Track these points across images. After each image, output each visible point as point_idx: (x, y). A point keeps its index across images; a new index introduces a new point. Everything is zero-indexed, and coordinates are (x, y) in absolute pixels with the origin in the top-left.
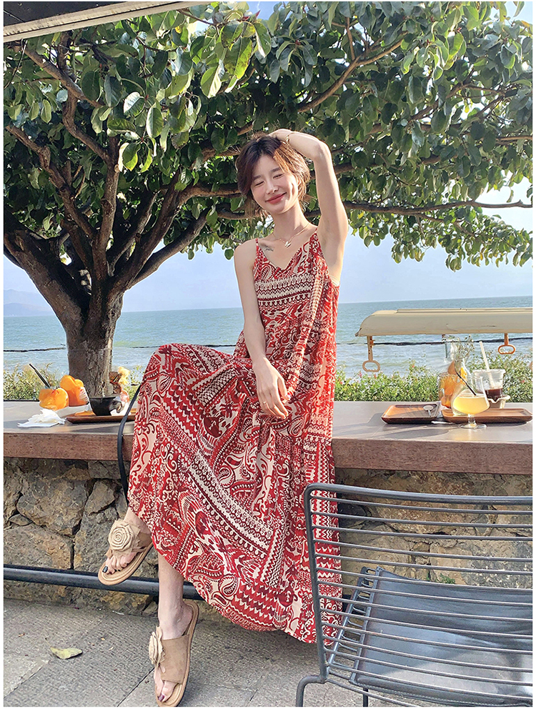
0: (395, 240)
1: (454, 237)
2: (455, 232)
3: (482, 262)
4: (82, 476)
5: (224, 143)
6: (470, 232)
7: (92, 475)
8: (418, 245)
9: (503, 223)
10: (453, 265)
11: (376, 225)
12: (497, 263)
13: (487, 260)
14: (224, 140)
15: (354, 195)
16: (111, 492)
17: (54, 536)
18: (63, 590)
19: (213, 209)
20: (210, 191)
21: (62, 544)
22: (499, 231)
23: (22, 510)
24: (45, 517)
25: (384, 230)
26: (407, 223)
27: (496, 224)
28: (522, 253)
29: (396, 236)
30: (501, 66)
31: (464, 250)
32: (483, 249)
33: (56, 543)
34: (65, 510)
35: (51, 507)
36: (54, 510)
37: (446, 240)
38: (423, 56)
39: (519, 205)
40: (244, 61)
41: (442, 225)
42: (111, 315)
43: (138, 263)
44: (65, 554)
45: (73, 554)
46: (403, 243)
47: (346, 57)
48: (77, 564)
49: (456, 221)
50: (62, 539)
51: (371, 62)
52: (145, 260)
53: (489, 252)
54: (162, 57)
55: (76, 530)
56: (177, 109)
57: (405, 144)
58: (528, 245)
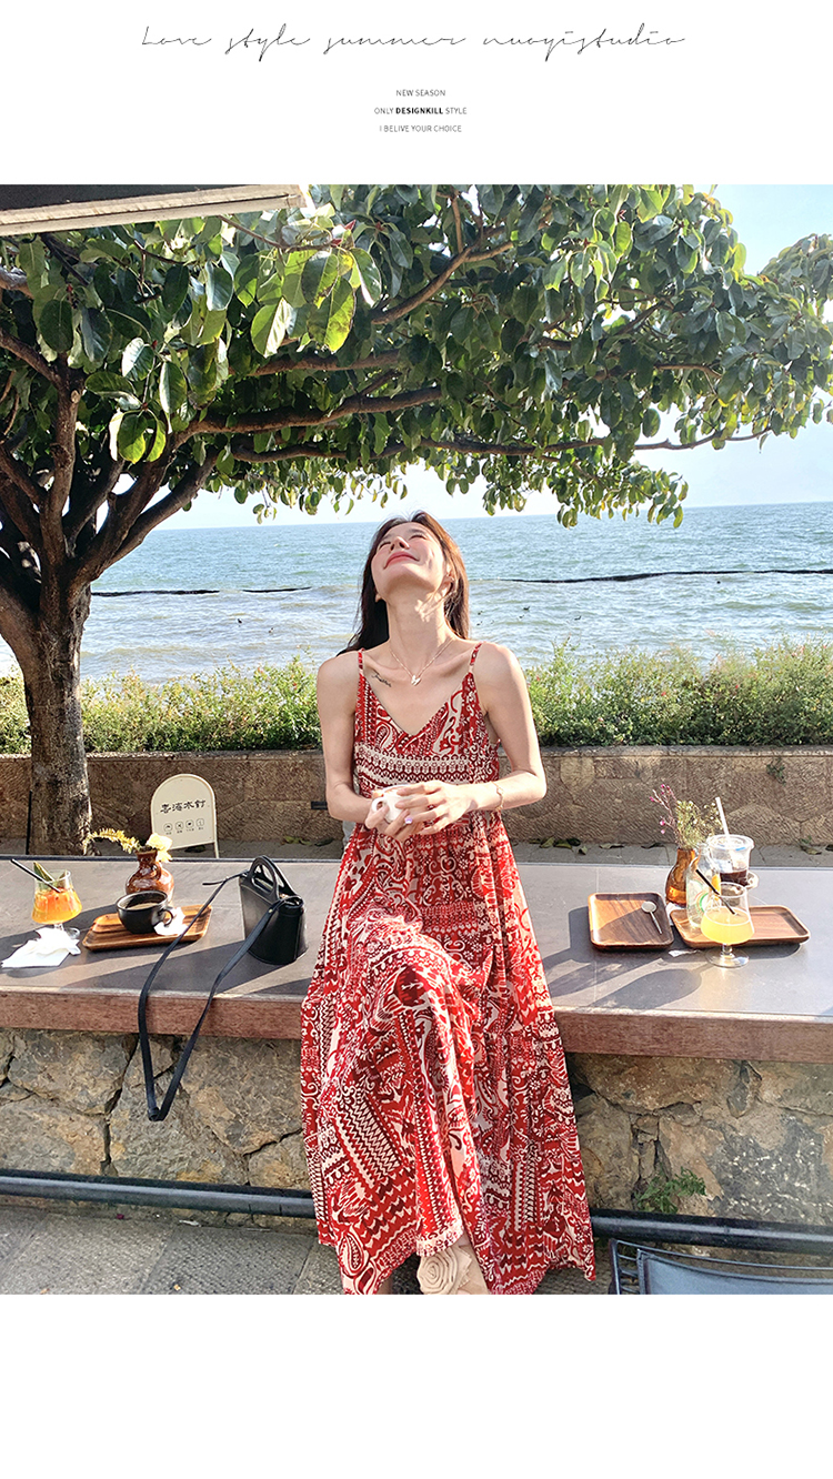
0: (487, 483)
1: (569, 481)
2: (570, 474)
3: (604, 512)
6: (592, 474)
8: (519, 490)
10: (566, 519)
11: (462, 463)
12: (624, 515)
13: (611, 511)
15: (443, 435)
17: (74, 1116)
19: (228, 448)
20: (223, 426)
21: (88, 1127)
22: (632, 475)
23: (19, 1080)
24: (58, 1091)
25: (474, 470)
26: (505, 460)
28: (659, 507)
29: (490, 478)
31: (582, 499)
32: (607, 495)
33: (79, 1126)
34: (92, 1081)
35: (68, 1078)
36: (72, 1082)
37: (559, 487)
38: (581, 267)
39: (666, 445)
40: (341, 320)
41: (555, 464)
42: (75, 616)
43: (115, 538)
44: (95, 1142)
45: (108, 1139)
46: (499, 486)
47: (446, 240)
48: (115, 1154)
49: (576, 461)
50: (88, 1120)
51: (489, 256)
52: (124, 532)
53: (615, 500)
54: (178, 275)
55: (111, 1105)
56: (202, 356)
57: (535, 383)
58: (669, 494)
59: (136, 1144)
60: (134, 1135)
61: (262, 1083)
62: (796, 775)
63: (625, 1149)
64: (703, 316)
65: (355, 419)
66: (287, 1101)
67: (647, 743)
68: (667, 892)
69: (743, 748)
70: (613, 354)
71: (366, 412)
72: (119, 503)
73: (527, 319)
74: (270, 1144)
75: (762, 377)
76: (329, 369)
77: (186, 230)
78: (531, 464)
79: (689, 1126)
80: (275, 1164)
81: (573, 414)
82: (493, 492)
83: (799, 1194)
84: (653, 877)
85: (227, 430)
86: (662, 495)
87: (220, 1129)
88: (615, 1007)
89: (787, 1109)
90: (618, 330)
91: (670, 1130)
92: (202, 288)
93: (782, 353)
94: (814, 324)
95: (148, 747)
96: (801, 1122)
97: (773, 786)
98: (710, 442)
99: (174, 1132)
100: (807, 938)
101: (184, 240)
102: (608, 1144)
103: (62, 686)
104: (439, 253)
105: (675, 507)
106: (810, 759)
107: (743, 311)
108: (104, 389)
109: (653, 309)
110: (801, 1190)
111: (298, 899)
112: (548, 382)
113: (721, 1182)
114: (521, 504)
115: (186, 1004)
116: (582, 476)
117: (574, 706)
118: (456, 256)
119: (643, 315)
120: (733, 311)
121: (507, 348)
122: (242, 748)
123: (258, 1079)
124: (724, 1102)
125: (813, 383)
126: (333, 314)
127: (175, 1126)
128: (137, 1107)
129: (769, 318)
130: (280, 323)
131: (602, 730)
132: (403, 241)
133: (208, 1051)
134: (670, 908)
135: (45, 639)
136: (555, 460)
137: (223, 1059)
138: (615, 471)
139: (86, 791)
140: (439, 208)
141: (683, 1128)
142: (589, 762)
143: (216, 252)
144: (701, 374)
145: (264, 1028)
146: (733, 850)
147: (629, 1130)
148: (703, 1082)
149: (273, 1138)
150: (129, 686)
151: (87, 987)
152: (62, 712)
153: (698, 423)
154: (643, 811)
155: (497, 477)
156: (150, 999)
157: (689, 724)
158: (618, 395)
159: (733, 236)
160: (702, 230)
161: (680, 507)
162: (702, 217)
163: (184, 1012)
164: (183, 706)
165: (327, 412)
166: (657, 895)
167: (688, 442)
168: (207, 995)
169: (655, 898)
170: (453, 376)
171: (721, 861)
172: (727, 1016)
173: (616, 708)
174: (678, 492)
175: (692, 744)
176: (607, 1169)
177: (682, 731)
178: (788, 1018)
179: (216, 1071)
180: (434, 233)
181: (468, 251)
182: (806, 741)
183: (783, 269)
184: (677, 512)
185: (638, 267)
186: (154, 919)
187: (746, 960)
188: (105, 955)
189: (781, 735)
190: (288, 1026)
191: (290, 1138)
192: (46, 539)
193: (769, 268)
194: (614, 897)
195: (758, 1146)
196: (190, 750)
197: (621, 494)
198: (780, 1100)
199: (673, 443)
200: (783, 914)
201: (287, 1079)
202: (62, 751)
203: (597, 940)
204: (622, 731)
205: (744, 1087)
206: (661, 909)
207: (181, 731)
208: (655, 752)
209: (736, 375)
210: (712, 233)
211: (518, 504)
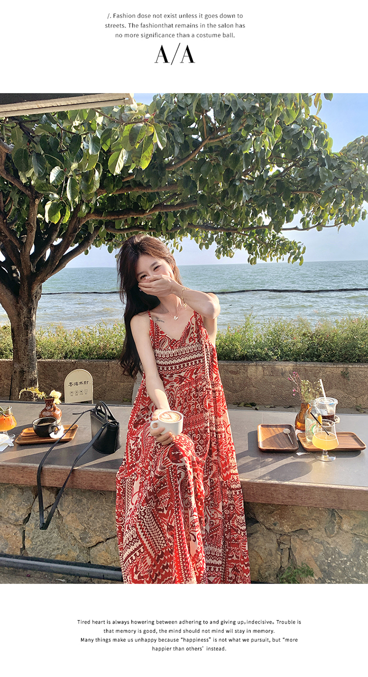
0: (217, 245)
1: (253, 244)
2: (254, 242)
3: (268, 259)
5: (113, 187)
6: (263, 242)
8: (231, 248)
9: (284, 237)
10: (251, 261)
11: (206, 236)
12: (277, 260)
13: (271, 258)
14: (113, 185)
15: (197, 222)
17: (8, 525)
19: (103, 227)
20: (101, 216)
21: (15, 531)
22: (281, 242)
24: (1, 512)
25: (212, 239)
26: (225, 235)
27: (279, 238)
28: (293, 256)
29: (218, 243)
30: (301, 147)
31: (259, 253)
32: (270, 251)
33: (11, 530)
34: (17, 508)
35: (6, 506)
36: (8, 508)
37: (249, 247)
38: (259, 143)
39: (296, 228)
40: (147, 155)
41: (247, 237)
42: (34, 298)
43: (53, 264)
44: (18, 538)
45: (24, 537)
46: (222, 247)
47: (200, 134)
48: (27, 545)
49: (256, 236)
50: (15, 528)
51: (218, 140)
52: (57, 262)
53: (273, 253)
54: (76, 140)
55: (26, 520)
56: (87, 177)
57: (238, 197)
58: (297, 251)
59: (37, 540)
60: (36, 536)
61: (98, 512)
62: (354, 376)
63: (274, 552)
64: (313, 169)
65: (159, 215)
66: (109, 522)
67: (287, 360)
68: (296, 424)
69: (330, 363)
70: (273, 186)
71: (164, 211)
72: (55, 249)
73: (234, 167)
74: (100, 542)
75: (339, 197)
76: (148, 191)
77: (80, 117)
78: (237, 237)
79: (306, 541)
80: (103, 553)
81: (255, 214)
82: (220, 249)
83: (361, 578)
84: (290, 417)
85: (103, 218)
86: (294, 251)
87: (77, 534)
88: (269, 480)
89: (355, 534)
90: (275, 176)
91: (296, 543)
92: (87, 146)
93: (349, 186)
94: (363, 173)
95: (65, 357)
96: (362, 541)
97: (344, 381)
98: (316, 228)
99: (55, 535)
100: (365, 448)
101: (79, 122)
102: (265, 549)
103: (27, 329)
104: (197, 139)
105: (300, 256)
106: (361, 369)
107: (331, 167)
108: (43, 191)
109: (291, 167)
110: (362, 576)
111: (116, 422)
112: (244, 196)
113: (323, 571)
114: (232, 255)
115: (60, 472)
116: (259, 242)
117: (254, 343)
118: (204, 140)
119: (286, 169)
120: (327, 167)
121: (226, 180)
122: (106, 359)
123: (96, 510)
124: (323, 529)
125: (363, 200)
126: (144, 152)
127: (55, 532)
128: (38, 522)
129: (343, 171)
130: (121, 160)
131: (266, 354)
132: (180, 131)
133: (72, 495)
134: (297, 432)
135: (21, 308)
136: (247, 235)
137: (79, 500)
138: (273, 241)
139: (36, 375)
140: (197, 119)
141: (303, 542)
142: (260, 368)
143: (94, 129)
144: (312, 195)
145: (97, 485)
146: (327, 404)
147: (275, 542)
148: (313, 519)
149: (102, 540)
150: (59, 330)
151: (13, 462)
152: (27, 340)
153: (310, 220)
154: (285, 391)
155: (222, 242)
156: (43, 469)
157: (306, 352)
158: (275, 204)
159: (327, 135)
160: (313, 131)
161: (302, 257)
162: (313, 126)
163: (59, 476)
164: (82, 340)
165: (147, 210)
166: (291, 426)
167: (306, 228)
168: (71, 467)
169: (290, 427)
170: (202, 196)
171: (322, 410)
172: (326, 486)
173: (273, 344)
174: (301, 250)
175: (307, 361)
176: (265, 561)
177: (302, 355)
178: (357, 488)
179: (76, 506)
180: (195, 131)
181: (209, 138)
182: (359, 361)
183: (349, 151)
184: (301, 259)
185: (284, 148)
186: (50, 430)
187: (335, 458)
188: (25, 447)
189: (347, 358)
190: (109, 484)
191: (111, 540)
192: (23, 264)
193: (342, 151)
194: (271, 426)
195: (340, 552)
196: (83, 359)
197: (276, 251)
198: (351, 530)
199: (299, 228)
200: (353, 436)
201: (110, 511)
202: (26, 357)
203: (261, 446)
204: (275, 354)
205: (334, 522)
206: (293, 432)
207: (80, 351)
208: (290, 364)
209: (329, 196)
210: (318, 132)
211: (230, 254)
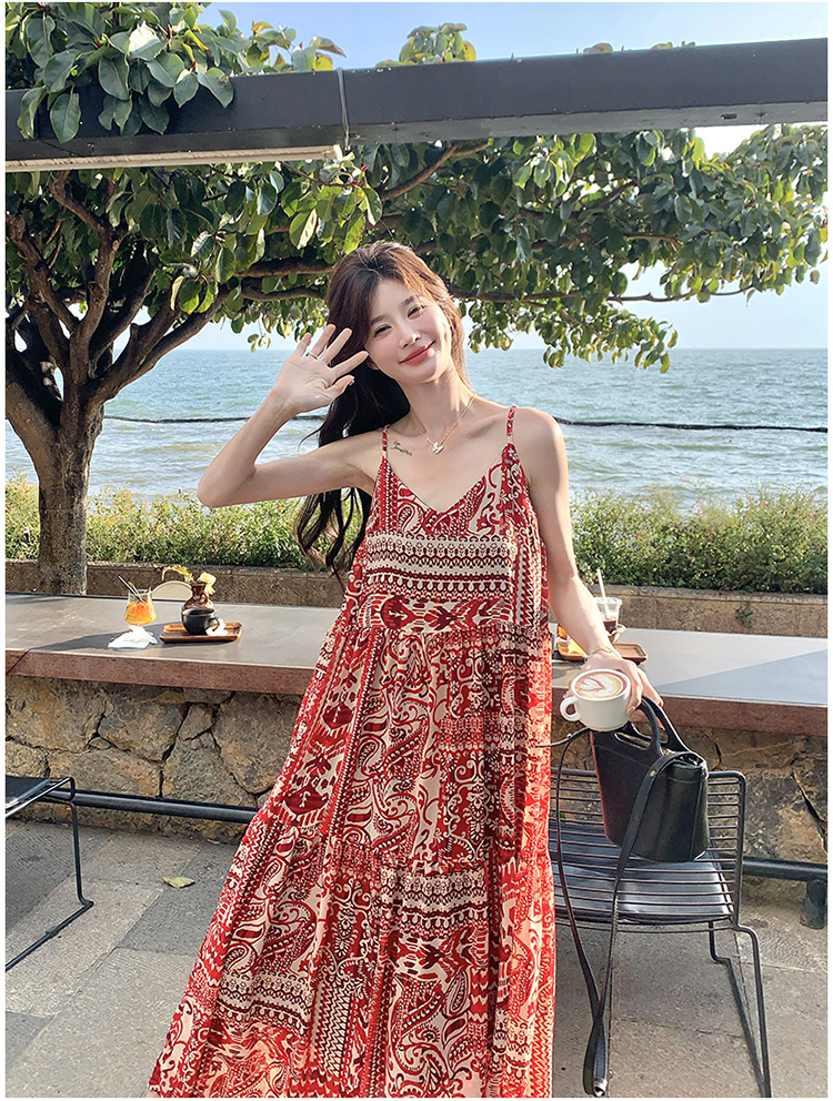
0: (474, 324)
1: (556, 325)
2: (558, 318)
3: (592, 356)
4: (177, 699)
7: (188, 699)
8: (506, 330)
9: (624, 312)
10: (551, 360)
12: (613, 359)
13: (600, 355)
16: (209, 717)
18: (150, 818)
19: (238, 288)
21: (150, 770)
22: (619, 322)
23: (105, 734)
24: (131, 742)
26: (491, 304)
28: (647, 353)
29: (476, 318)
30: (636, 161)
31: (570, 342)
32: (596, 340)
33: (144, 768)
34: (156, 735)
35: (140, 732)
36: (143, 735)
37: (545, 331)
38: (543, 171)
39: (648, 297)
40: (354, 235)
41: (541, 309)
42: (89, 431)
44: (153, 781)
45: (162, 779)
46: (484, 327)
48: (166, 791)
49: (563, 309)
50: (150, 765)
51: (471, 152)
52: (142, 358)
53: (604, 345)
54: (238, 188)
55: (167, 754)
57: (507, 252)
58: (657, 342)
59: (182, 782)
60: (181, 775)
61: (272, 740)
64: (664, 198)
67: (619, 583)
69: (712, 592)
72: (140, 333)
73: (502, 201)
78: (517, 308)
82: (478, 332)
86: (648, 342)
87: (241, 773)
90: (594, 202)
93: (736, 232)
95: (137, 559)
98: (694, 296)
103: (73, 494)
105: (662, 354)
109: (628, 185)
114: (507, 344)
116: (569, 321)
119: (618, 190)
120: (692, 194)
121: (485, 222)
122: (226, 564)
123: (269, 737)
126: (350, 230)
127: (211, 769)
128: (185, 755)
129: (725, 201)
130: (310, 225)
133: (237, 716)
135: (63, 451)
136: (542, 306)
137: (247, 722)
138: (603, 318)
144: (668, 244)
145: (281, 686)
152: (70, 517)
155: (484, 318)
157: (662, 567)
158: (587, 260)
161: (666, 354)
167: (672, 296)
174: (667, 340)
175: (664, 586)
177: (654, 573)
179: (241, 731)
181: (455, 147)
184: (664, 359)
189: (750, 581)
197: (609, 339)
199: (655, 296)
202: (67, 553)
207: (169, 545)
209: (693, 248)
211: (504, 343)
